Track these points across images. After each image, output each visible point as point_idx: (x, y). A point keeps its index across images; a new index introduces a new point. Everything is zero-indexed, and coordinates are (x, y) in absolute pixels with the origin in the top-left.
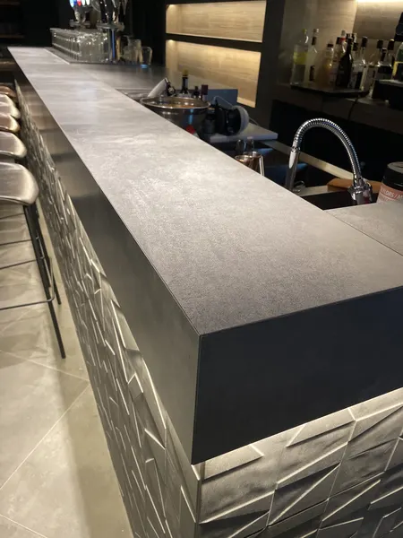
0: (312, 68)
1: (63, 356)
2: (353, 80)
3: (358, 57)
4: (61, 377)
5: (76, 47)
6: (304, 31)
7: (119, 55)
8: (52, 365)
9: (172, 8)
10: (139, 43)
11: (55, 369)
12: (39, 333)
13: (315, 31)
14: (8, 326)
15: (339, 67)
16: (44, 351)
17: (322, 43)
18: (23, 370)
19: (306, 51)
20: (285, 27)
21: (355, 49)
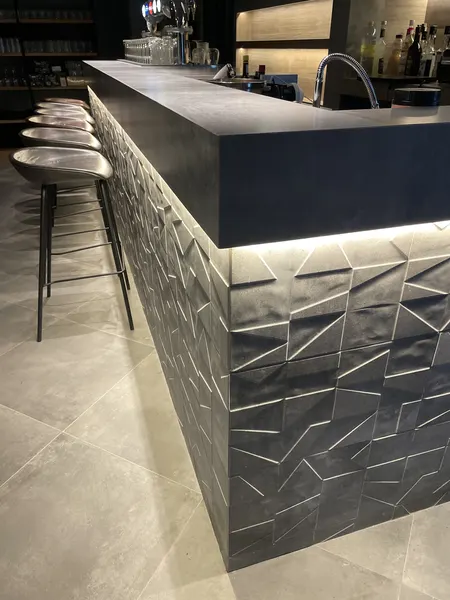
0: (381, 61)
1: (132, 328)
2: (422, 69)
3: (428, 46)
4: (129, 344)
5: (147, 52)
6: (370, 24)
7: (188, 60)
8: (122, 334)
9: (242, 16)
10: (207, 45)
11: (124, 337)
12: (110, 311)
13: (383, 23)
14: (84, 304)
15: (408, 58)
16: (115, 324)
17: (391, 35)
18: (97, 337)
19: (374, 43)
20: (352, 21)
21: (424, 38)
